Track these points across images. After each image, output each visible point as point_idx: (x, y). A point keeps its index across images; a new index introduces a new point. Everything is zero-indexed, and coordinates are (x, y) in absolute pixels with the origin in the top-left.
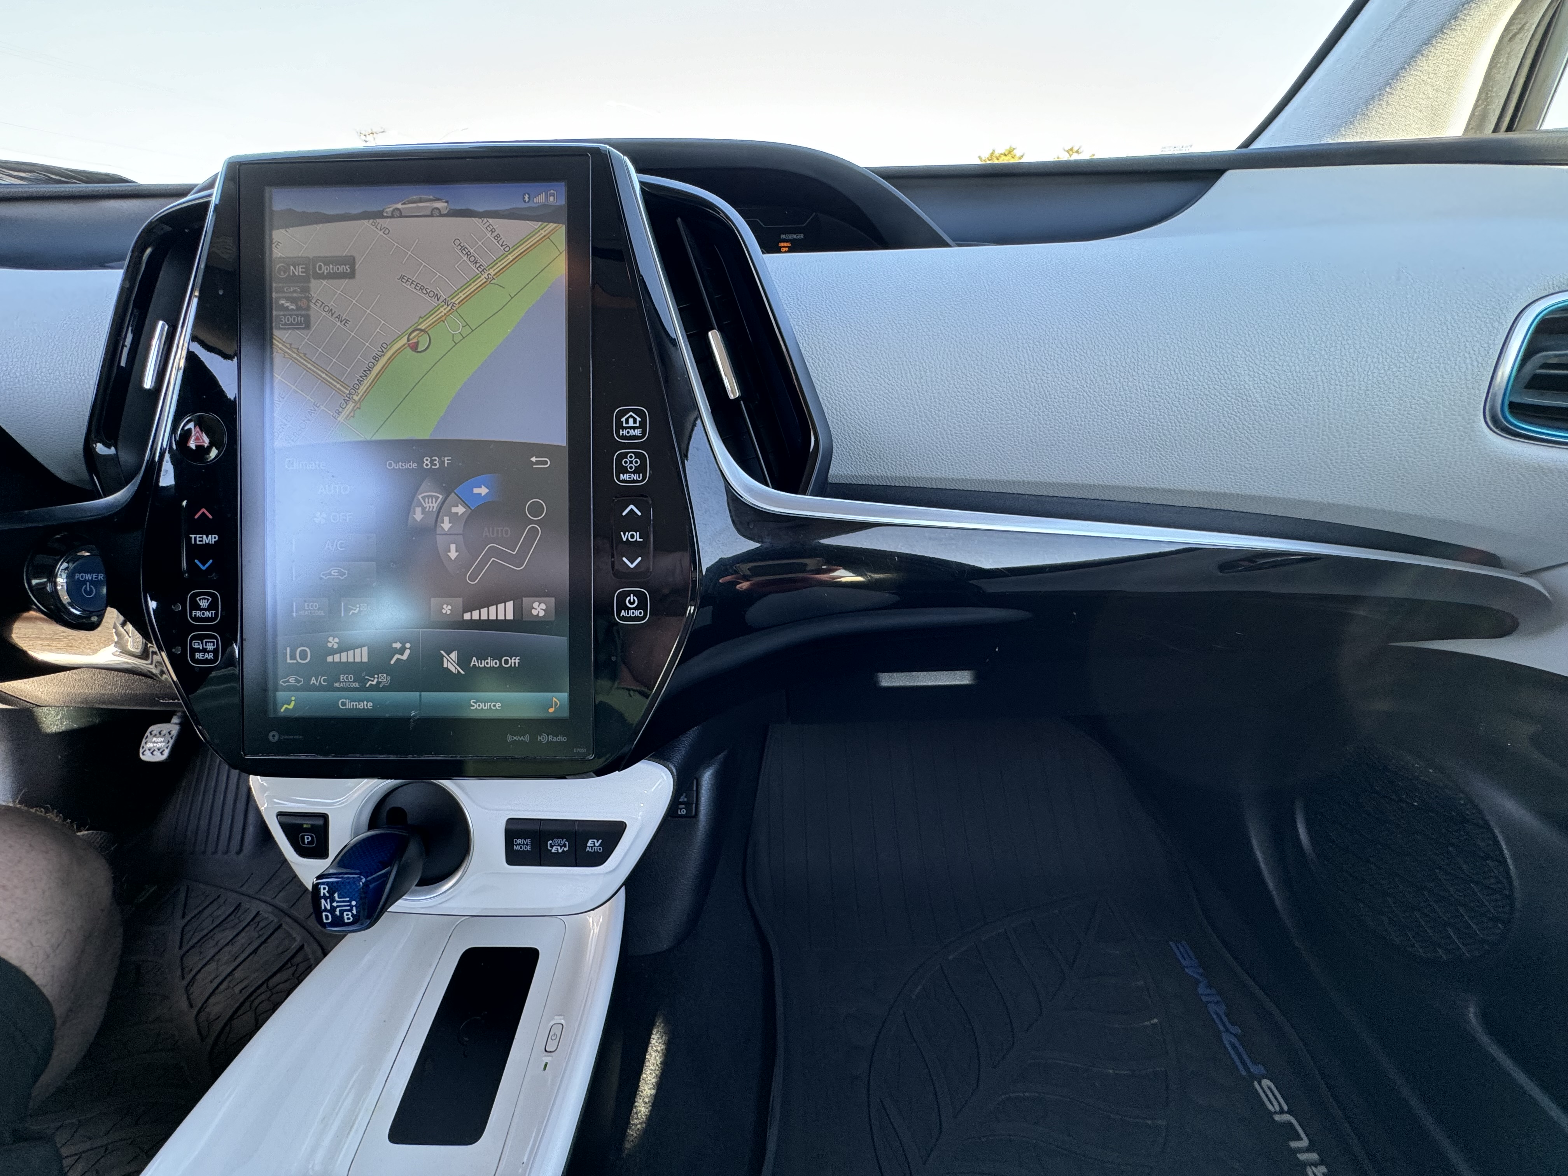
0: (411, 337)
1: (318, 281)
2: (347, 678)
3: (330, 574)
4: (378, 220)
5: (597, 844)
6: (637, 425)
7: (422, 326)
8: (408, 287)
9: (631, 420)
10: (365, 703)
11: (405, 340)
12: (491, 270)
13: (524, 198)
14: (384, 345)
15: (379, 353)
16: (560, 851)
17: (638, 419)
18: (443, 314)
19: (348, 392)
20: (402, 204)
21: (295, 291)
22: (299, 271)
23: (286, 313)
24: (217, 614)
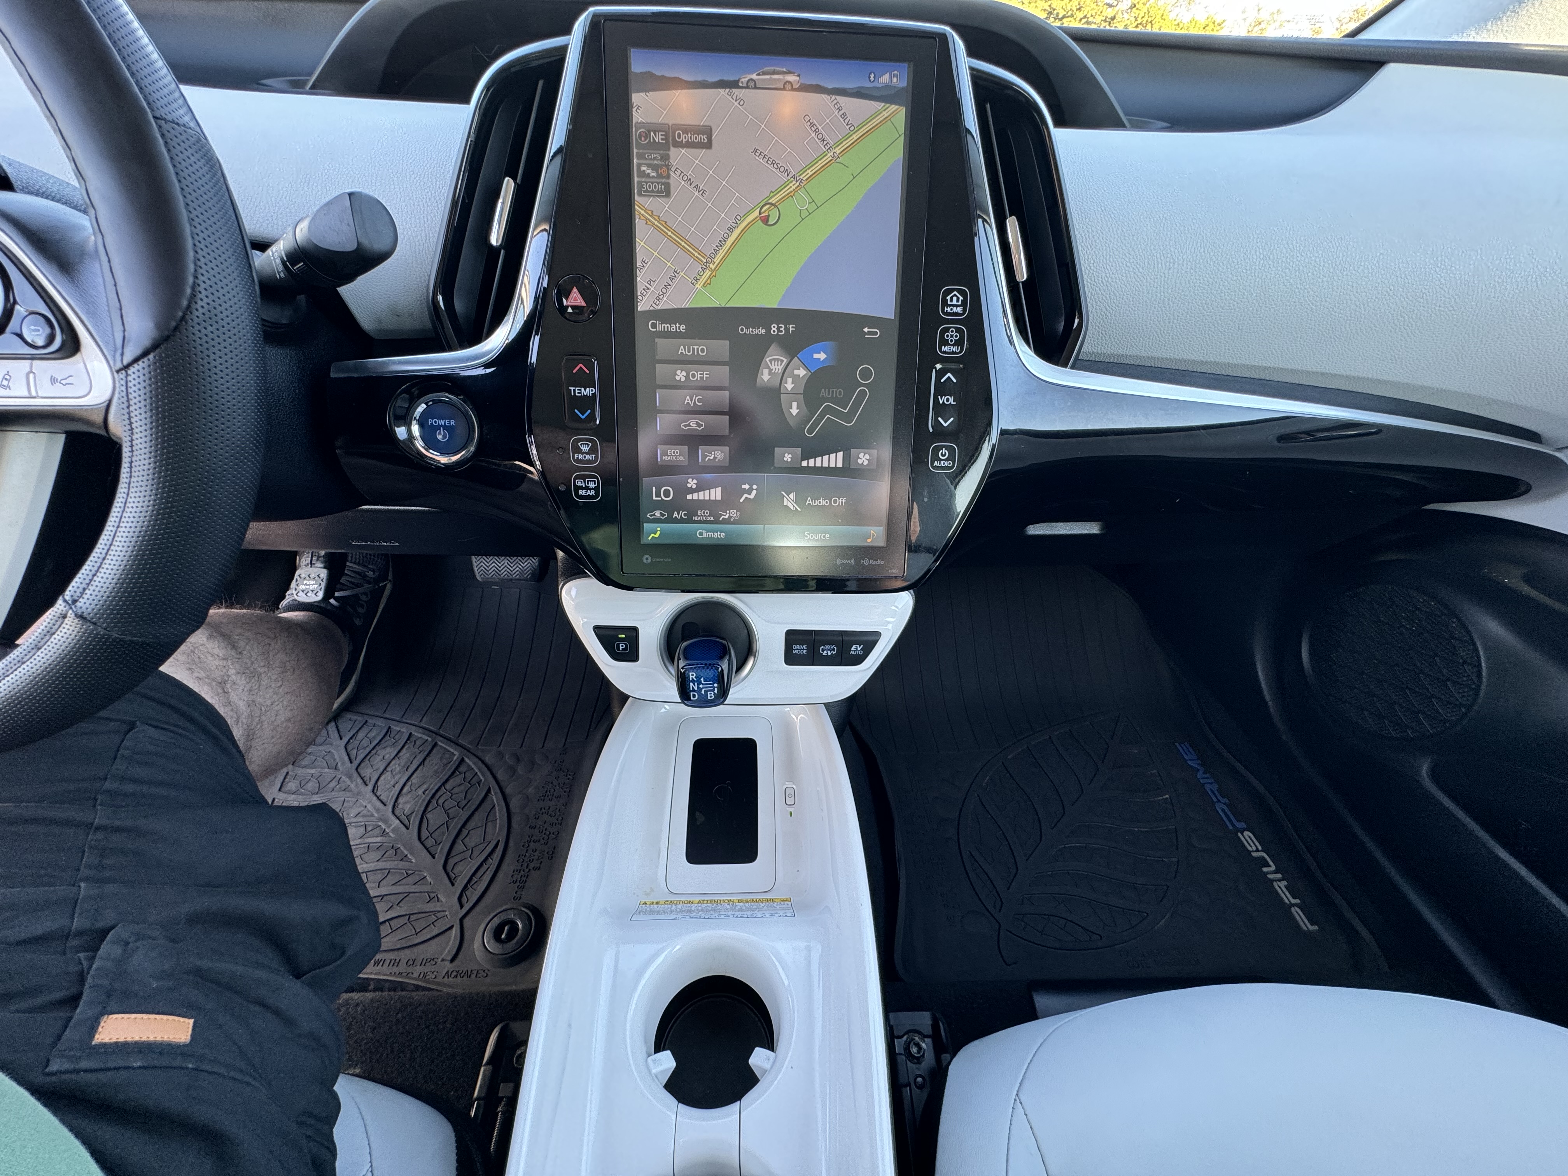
0: (763, 210)
1: (676, 149)
2: (704, 513)
3: (689, 425)
4: (734, 90)
5: (859, 649)
6: (960, 303)
7: (773, 201)
8: (761, 160)
9: (955, 299)
10: (719, 533)
11: (756, 213)
12: (837, 149)
13: (870, 77)
14: (738, 217)
15: (734, 225)
16: (829, 654)
17: (961, 298)
18: (791, 189)
19: (705, 261)
20: (757, 75)
21: (655, 158)
22: (659, 138)
23: (647, 180)
24: (596, 457)
